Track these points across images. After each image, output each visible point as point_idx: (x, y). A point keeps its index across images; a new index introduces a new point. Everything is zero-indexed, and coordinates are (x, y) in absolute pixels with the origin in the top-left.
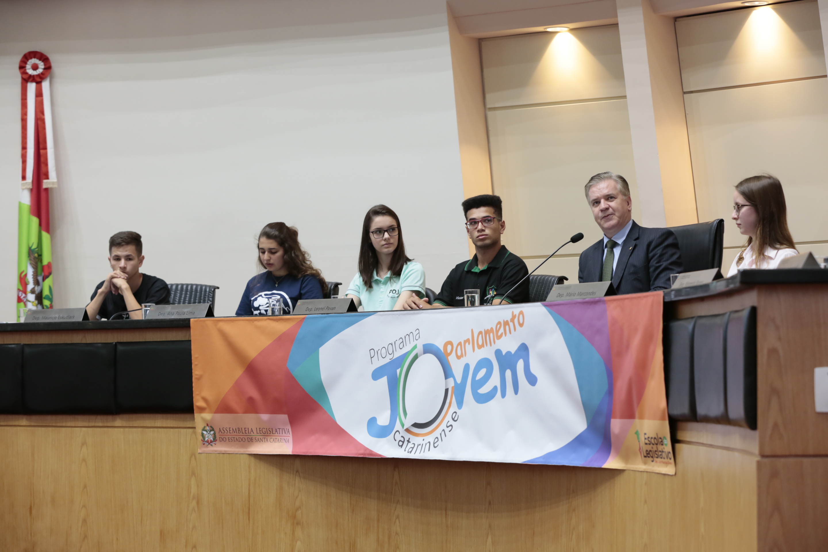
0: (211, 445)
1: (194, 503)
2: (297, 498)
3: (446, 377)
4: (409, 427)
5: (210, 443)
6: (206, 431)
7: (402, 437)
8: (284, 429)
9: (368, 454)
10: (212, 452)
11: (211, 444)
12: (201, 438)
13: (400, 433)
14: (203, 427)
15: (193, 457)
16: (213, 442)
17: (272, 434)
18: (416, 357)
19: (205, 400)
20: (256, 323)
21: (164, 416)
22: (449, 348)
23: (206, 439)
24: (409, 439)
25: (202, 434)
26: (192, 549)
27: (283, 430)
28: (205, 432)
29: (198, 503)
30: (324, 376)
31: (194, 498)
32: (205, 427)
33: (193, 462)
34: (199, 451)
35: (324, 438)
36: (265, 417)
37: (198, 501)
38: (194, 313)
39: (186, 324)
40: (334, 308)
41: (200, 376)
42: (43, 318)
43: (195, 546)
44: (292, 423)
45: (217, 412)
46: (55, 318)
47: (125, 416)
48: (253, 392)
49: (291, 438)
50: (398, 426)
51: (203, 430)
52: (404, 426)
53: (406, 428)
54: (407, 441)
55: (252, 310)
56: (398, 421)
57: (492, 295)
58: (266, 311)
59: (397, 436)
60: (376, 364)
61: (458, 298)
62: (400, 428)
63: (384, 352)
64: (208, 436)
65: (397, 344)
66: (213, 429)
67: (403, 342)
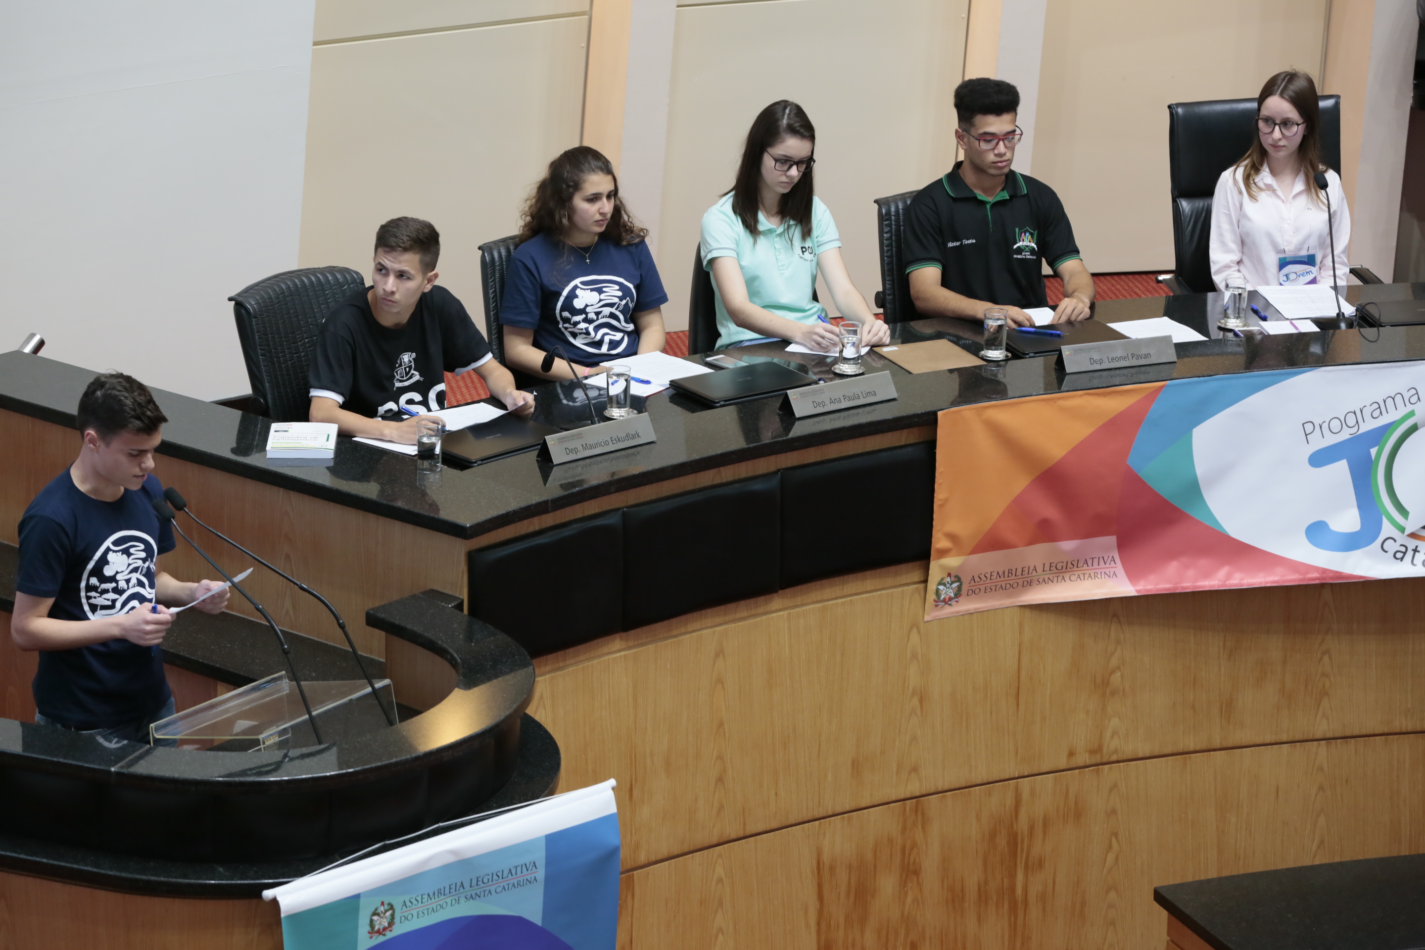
0: (950, 605)
1: (915, 701)
2: (1112, 654)
4: (1418, 530)
5: (947, 602)
6: (944, 585)
7: (1402, 545)
8: (1103, 557)
9: (1332, 578)
10: (951, 616)
11: (949, 603)
12: (934, 597)
13: (1395, 541)
14: (939, 580)
15: (915, 630)
16: (955, 598)
17: (1075, 568)
18: (1413, 429)
19: (952, 537)
20: (1062, 403)
21: (860, 575)
23: (942, 597)
24: (1417, 547)
25: (937, 590)
26: (910, 773)
27: (1101, 559)
28: (941, 587)
29: (921, 701)
30: (1200, 469)
31: (914, 693)
32: (942, 579)
33: (915, 637)
34: (927, 618)
35: (1203, 562)
36: (1068, 545)
37: (922, 697)
38: (875, 394)
39: (929, 420)
40: (1147, 356)
41: (946, 500)
42: (585, 447)
43: (915, 769)
44: (1122, 546)
45: (973, 552)
46: (606, 443)
47: (789, 591)
48: (1049, 511)
49: (1119, 569)
50: (1387, 529)
51: (940, 583)
52: (1402, 530)
53: (1407, 532)
54: (1415, 550)
55: (566, 314)
56: (1386, 523)
57: (1026, 243)
58: (597, 314)
59: (1389, 545)
60: (1319, 442)
61: (950, 245)
62: (1395, 533)
63: (1336, 424)
64: (947, 592)
65: (1367, 412)
66: (958, 579)
67: (1380, 408)
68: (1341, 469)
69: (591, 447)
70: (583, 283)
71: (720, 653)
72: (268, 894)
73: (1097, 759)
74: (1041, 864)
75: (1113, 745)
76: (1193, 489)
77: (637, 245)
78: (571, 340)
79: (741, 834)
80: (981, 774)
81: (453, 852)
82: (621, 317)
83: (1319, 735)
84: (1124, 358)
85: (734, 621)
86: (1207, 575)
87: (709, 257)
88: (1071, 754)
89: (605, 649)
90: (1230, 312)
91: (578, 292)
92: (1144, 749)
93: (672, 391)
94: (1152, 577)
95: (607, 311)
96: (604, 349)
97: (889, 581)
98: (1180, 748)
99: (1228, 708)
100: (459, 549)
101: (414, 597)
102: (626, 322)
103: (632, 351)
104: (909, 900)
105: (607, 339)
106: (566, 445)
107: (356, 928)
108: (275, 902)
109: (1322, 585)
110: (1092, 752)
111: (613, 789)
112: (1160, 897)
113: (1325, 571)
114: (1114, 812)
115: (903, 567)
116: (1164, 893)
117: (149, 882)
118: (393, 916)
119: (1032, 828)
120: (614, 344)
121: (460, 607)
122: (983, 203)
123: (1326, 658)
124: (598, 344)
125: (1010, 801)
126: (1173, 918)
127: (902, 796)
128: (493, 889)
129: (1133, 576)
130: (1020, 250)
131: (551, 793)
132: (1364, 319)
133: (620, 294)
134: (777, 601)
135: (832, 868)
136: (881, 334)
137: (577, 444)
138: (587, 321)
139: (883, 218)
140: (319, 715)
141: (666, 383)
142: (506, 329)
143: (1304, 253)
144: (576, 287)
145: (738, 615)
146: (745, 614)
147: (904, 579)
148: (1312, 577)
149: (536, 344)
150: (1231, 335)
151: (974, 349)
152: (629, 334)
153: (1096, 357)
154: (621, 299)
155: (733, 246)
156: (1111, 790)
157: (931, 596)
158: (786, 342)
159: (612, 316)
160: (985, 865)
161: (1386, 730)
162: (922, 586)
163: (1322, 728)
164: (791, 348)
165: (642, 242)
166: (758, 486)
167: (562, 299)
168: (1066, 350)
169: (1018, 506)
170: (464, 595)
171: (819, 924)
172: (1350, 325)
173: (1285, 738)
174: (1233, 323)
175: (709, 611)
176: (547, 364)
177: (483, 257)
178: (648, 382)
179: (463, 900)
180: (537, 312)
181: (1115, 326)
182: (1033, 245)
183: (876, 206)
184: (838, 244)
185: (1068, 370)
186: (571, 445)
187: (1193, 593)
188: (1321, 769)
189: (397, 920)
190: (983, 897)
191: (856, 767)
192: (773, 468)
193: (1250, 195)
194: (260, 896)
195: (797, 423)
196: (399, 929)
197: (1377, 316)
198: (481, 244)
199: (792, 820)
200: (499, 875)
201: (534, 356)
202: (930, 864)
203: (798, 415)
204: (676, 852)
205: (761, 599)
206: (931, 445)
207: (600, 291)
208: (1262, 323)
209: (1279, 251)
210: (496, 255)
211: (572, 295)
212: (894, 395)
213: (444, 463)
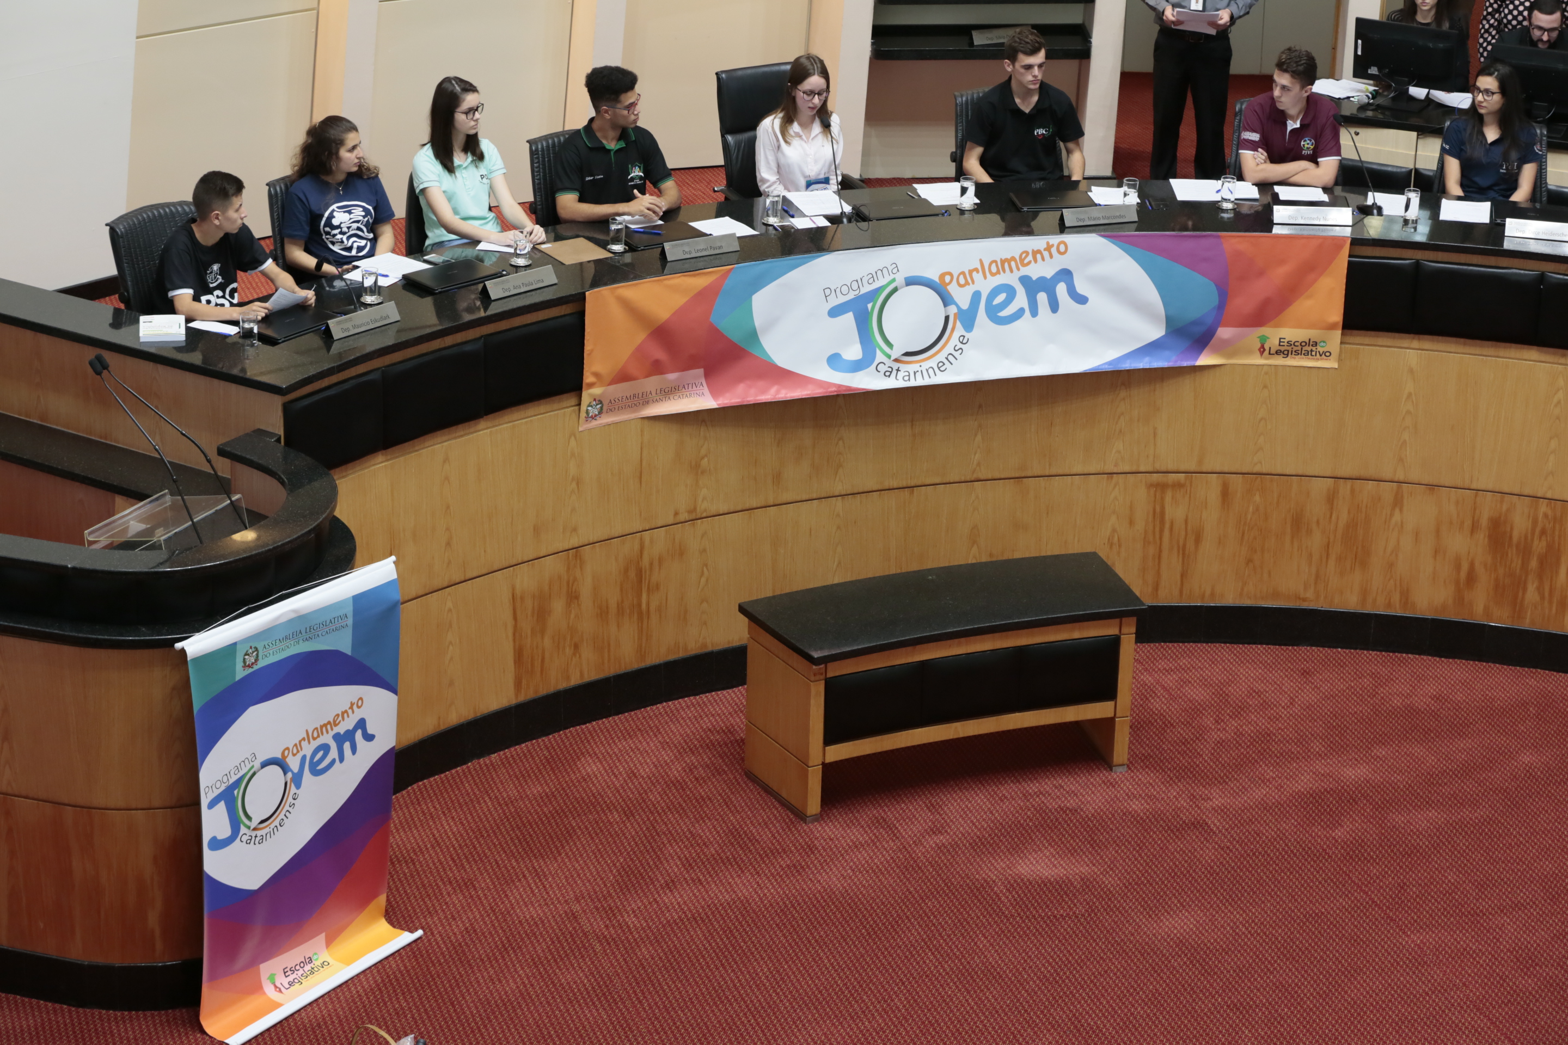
0: (596, 419)
1: (574, 485)
2: (702, 447)
3: (945, 305)
4: (899, 356)
5: (594, 417)
6: (592, 406)
8: (695, 383)
10: (596, 426)
14: (588, 403)
15: (573, 437)
16: (598, 415)
17: (677, 391)
18: (895, 290)
19: (596, 375)
22: (947, 279)
23: (591, 415)
25: (587, 410)
27: (694, 385)
28: (590, 408)
29: (578, 484)
30: (757, 323)
31: (573, 479)
32: (590, 403)
33: (573, 442)
34: (581, 429)
35: (761, 384)
36: (672, 376)
37: (578, 481)
38: (543, 281)
39: (581, 298)
40: (720, 247)
41: (592, 351)
42: (354, 327)
43: (575, 530)
44: (707, 375)
45: (610, 384)
46: (368, 324)
47: (491, 416)
48: (659, 354)
49: (706, 390)
50: (880, 357)
51: (589, 406)
52: (889, 357)
53: (893, 358)
54: (898, 370)
55: (327, 229)
56: (878, 352)
57: (637, 173)
58: (349, 228)
59: (881, 367)
60: (835, 301)
61: (588, 179)
62: (885, 359)
63: (845, 289)
64: (593, 411)
65: (865, 280)
66: (601, 402)
67: (873, 277)
68: (849, 318)
69: (359, 326)
70: (338, 208)
71: (446, 460)
72: (178, 646)
73: (693, 516)
74: (658, 587)
75: (704, 507)
76: (753, 336)
77: (373, 178)
78: (331, 246)
79: (463, 579)
80: (618, 531)
81: (294, 611)
82: (365, 229)
83: (837, 493)
84: (705, 250)
85: (455, 438)
86: (764, 392)
87: (421, 187)
88: (676, 514)
89: (372, 462)
90: (770, 212)
91: (335, 214)
92: (723, 508)
93: (403, 282)
94: (728, 395)
95: (355, 225)
96: (354, 252)
97: (556, 406)
98: (747, 506)
99: (777, 478)
100: (277, 402)
101: (247, 435)
102: (368, 232)
103: (371, 254)
104: (572, 616)
105: (355, 245)
106: (341, 326)
107: (235, 664)
108: (183, 651)
109: (838, 395)
110: (690, 512)
111: (394, 562)
112: (742, 609)
113: (840, 386)
114: (704, 550)
115: (565, 396)
116: (746, 607)
117: (97, 639)
118: (257, 655)
119: (651, 564)
120: (360, 249)
121: (278, 440)
122: (609, 151)
123: (841, 442)
124: (349, 249)
125: (637, 547)
126: (753, 624)
127: (567, 548)
128: (320, 633)
129: (715, 394)
130: (632, 179)
131: (352, 568)
132: (858, 216)
133: (363, 214)
134: (482, 423)
135: (522, 598)
136: (539, 234)
137: (349, 325)
138: (342, 233)
139: (533, 153)
140: (199, 521)
141: (400, 277)
142: (286, 240)
143: (822, 176)
144: (333, 211)
145: (458, 434)
146: (462, 433)
147: (565, 404)
148: (832, 391)
149: (307, 250)
150: (771, 228)
151: (603, 245)
152: (370, 240)
153: (687, 249)
154: (364, 217)
155: (437, 179)
156: (702, 536)
157: (583, 414)
158: (478, 242)
159: (359, 229)
160: (621, 590)
161: (880, 488)
162: (577, 408)
163: (839, 488)
164: (482, 246)
165: (377, 176)
166: (468, 348)
167: (324, 219)
168: (667, 246)
169: (640, 352)
170: (281, 432)
171: (514, 635)
172: (850, 221)
173: (815, 496)
174: (772, 220)
175: (438, 433)
176: (319, 266)
177: (269, 191)
178: (387, 276)
179: (301, 642)
180: (307, 228)
181: (694, 224)
182: (641, 174)
183: (528, 145)
184: (504, 171)
185: (669, 259)
186: (345, 326)
187: (754, 405)
188: (838, 515)
189: (260, 657)
190: (620, 611)
191: (537, 530)
192: (478, 335)
193: (786, 142)
194: (173, 646)
195: (493, 304)
196: (262, 663)
197: (867, 213)
198: (268, 181)
199: (496, 568)
200: (324, 624)
201: (309, 261)
202: (585, 591)
203: (493, 297)
204: (421, 593)
205: (472, 423)
206: (581, 314)
207: (350, 212)
208: (791, 219)
209: (805, 177)
210: (278, 189)
211: (331, 216)
212: (555, 281)
213: (259, 340)
